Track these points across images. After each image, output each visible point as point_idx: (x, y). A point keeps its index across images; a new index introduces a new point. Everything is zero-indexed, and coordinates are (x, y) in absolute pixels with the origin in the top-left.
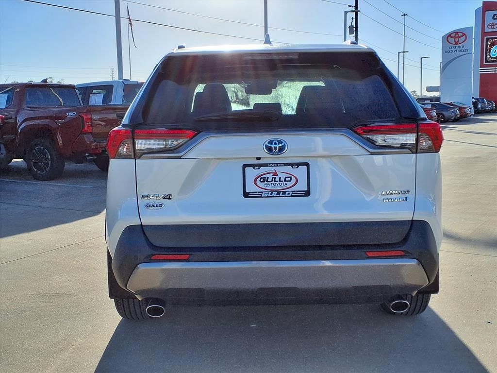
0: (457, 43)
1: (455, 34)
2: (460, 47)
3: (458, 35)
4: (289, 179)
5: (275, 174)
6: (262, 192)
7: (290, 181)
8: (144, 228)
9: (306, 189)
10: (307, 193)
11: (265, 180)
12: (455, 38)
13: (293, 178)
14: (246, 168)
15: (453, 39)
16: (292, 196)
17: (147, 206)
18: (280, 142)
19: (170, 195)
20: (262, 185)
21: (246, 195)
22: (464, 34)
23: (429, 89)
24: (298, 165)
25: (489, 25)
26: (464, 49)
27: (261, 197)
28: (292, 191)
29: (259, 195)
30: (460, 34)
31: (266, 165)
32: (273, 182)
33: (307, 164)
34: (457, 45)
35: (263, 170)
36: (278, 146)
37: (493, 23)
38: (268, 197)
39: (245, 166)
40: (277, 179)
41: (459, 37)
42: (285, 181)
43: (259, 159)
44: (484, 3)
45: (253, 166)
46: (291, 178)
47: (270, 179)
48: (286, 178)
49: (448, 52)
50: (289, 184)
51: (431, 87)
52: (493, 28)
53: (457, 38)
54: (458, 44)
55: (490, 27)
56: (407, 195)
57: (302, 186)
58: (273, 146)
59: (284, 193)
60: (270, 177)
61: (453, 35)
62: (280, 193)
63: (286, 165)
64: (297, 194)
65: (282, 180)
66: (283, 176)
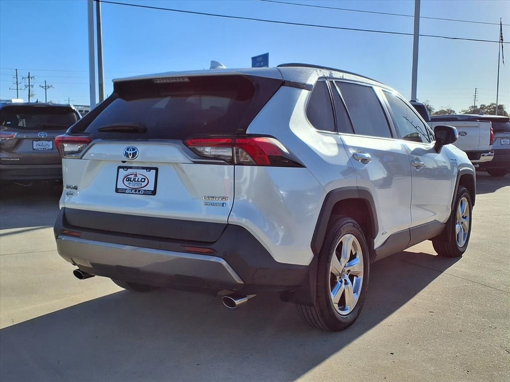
4: (143, 180)
5: (136, 175)
6: (126, 189)
7: (144, 182)
8: (65, 209)
9: (153, 189)
10: (154, 193)
11: (129, 180)
13: (146, 180)
16: (143, 194)
18: (134, 149)
19: (76, 187)
20: (126, 183)
21: (117, 190)
24: (151, 169)
27: (124, 193)
28: (144, 190)
29: (123, 191)
31: (131, 168)
32: (134, 182)
33: (156, 169)
35: (130, 171)
36: (132, 152)
38: (129, 193)
39: (119, 168)
40: (136, 180)
42: (141, 181)
43: (124, 162)
45: (123, 167)
46: (145, 179)
47: (132, 180)
48: (142, 179)
50: (144, 184)
56: (224, 201)
57: (151, 187)
58: (129, 152)
59: (139, 191)
60: (132, 177)
62: (137, 191)
63: (143, 168)
64: (146, 193)
65: (139, 180)
66: (140, 177)
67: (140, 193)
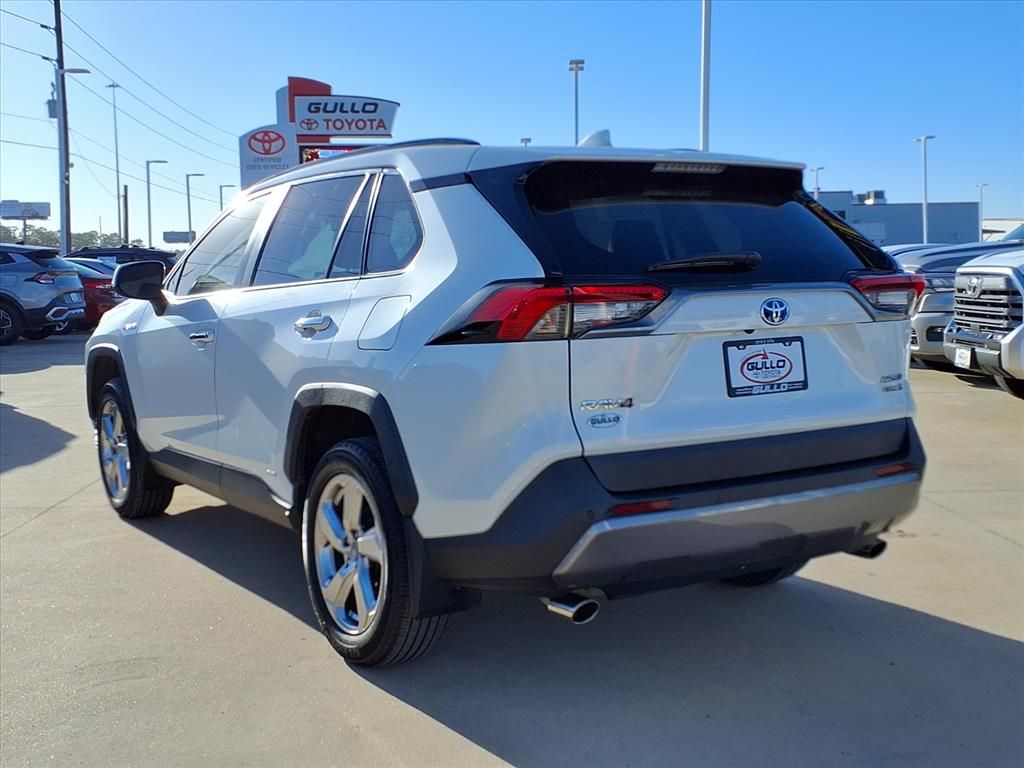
0: (267, 152)
1: (262, 134)
2: (274, 160)
3: (269, 137)
5: (765, 357)
6: (752, 387)
7: (783, 366)
8: (588, 460)
9: (802, 379)
10: (805, 385)
11: (754, 367)
12: (263, 141)
13: (787, 363)
14: (729, 348)
15: (260, 144)
16: (789, 390)
17: (594, 421)
18: (782, 304)
19: (631, 400)
20: (750, 374)
21: (732, 392)
22: (279, 137)
23: (169, 237)
24: (791, 340)
25: (303, 122)
26: (281, 164)
27: (751, 394)
28: (788, 383)
29: (747, 392)
30: (273, 136)
32: (764, 369)
33: (799, 339)
34: (270, 156)
35: (750, 349)
36: (779, 310)
37: (309, 120)
38: (760, 394)
39: (726, 345)
40: (768, 365)
41: (270, 141)
42: (778, 367)
43: (749, 332)
44: (291, 79)
45: (737, 344)
46: (784, 361)
47: (759, 366)
48: (778, 362)
49: (252, 167)
50: (784, 371)
51: (173, 233)
52: (310, 129)
53: (267, 142)
54: (269, 154)
55: (304, 125)
57: (798, 374)
58: (773, 310)
59: (779, 386)
60: (759, 360)
61: (259, 136)
62: (773, 387)
63: (777, 340)
64: (793, 387)
65: (774, 365)
66: (774, 359)
67: (782, 389)
